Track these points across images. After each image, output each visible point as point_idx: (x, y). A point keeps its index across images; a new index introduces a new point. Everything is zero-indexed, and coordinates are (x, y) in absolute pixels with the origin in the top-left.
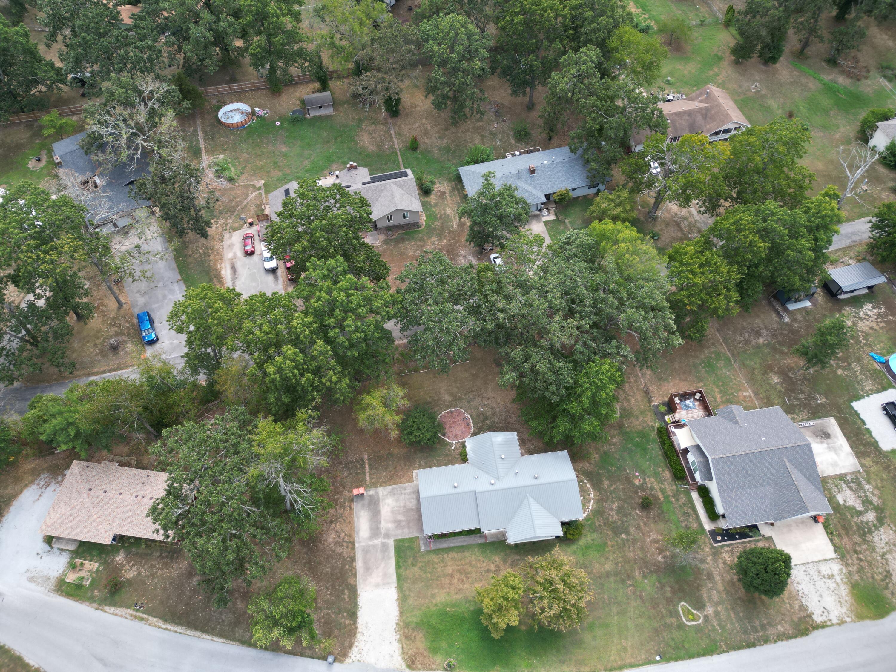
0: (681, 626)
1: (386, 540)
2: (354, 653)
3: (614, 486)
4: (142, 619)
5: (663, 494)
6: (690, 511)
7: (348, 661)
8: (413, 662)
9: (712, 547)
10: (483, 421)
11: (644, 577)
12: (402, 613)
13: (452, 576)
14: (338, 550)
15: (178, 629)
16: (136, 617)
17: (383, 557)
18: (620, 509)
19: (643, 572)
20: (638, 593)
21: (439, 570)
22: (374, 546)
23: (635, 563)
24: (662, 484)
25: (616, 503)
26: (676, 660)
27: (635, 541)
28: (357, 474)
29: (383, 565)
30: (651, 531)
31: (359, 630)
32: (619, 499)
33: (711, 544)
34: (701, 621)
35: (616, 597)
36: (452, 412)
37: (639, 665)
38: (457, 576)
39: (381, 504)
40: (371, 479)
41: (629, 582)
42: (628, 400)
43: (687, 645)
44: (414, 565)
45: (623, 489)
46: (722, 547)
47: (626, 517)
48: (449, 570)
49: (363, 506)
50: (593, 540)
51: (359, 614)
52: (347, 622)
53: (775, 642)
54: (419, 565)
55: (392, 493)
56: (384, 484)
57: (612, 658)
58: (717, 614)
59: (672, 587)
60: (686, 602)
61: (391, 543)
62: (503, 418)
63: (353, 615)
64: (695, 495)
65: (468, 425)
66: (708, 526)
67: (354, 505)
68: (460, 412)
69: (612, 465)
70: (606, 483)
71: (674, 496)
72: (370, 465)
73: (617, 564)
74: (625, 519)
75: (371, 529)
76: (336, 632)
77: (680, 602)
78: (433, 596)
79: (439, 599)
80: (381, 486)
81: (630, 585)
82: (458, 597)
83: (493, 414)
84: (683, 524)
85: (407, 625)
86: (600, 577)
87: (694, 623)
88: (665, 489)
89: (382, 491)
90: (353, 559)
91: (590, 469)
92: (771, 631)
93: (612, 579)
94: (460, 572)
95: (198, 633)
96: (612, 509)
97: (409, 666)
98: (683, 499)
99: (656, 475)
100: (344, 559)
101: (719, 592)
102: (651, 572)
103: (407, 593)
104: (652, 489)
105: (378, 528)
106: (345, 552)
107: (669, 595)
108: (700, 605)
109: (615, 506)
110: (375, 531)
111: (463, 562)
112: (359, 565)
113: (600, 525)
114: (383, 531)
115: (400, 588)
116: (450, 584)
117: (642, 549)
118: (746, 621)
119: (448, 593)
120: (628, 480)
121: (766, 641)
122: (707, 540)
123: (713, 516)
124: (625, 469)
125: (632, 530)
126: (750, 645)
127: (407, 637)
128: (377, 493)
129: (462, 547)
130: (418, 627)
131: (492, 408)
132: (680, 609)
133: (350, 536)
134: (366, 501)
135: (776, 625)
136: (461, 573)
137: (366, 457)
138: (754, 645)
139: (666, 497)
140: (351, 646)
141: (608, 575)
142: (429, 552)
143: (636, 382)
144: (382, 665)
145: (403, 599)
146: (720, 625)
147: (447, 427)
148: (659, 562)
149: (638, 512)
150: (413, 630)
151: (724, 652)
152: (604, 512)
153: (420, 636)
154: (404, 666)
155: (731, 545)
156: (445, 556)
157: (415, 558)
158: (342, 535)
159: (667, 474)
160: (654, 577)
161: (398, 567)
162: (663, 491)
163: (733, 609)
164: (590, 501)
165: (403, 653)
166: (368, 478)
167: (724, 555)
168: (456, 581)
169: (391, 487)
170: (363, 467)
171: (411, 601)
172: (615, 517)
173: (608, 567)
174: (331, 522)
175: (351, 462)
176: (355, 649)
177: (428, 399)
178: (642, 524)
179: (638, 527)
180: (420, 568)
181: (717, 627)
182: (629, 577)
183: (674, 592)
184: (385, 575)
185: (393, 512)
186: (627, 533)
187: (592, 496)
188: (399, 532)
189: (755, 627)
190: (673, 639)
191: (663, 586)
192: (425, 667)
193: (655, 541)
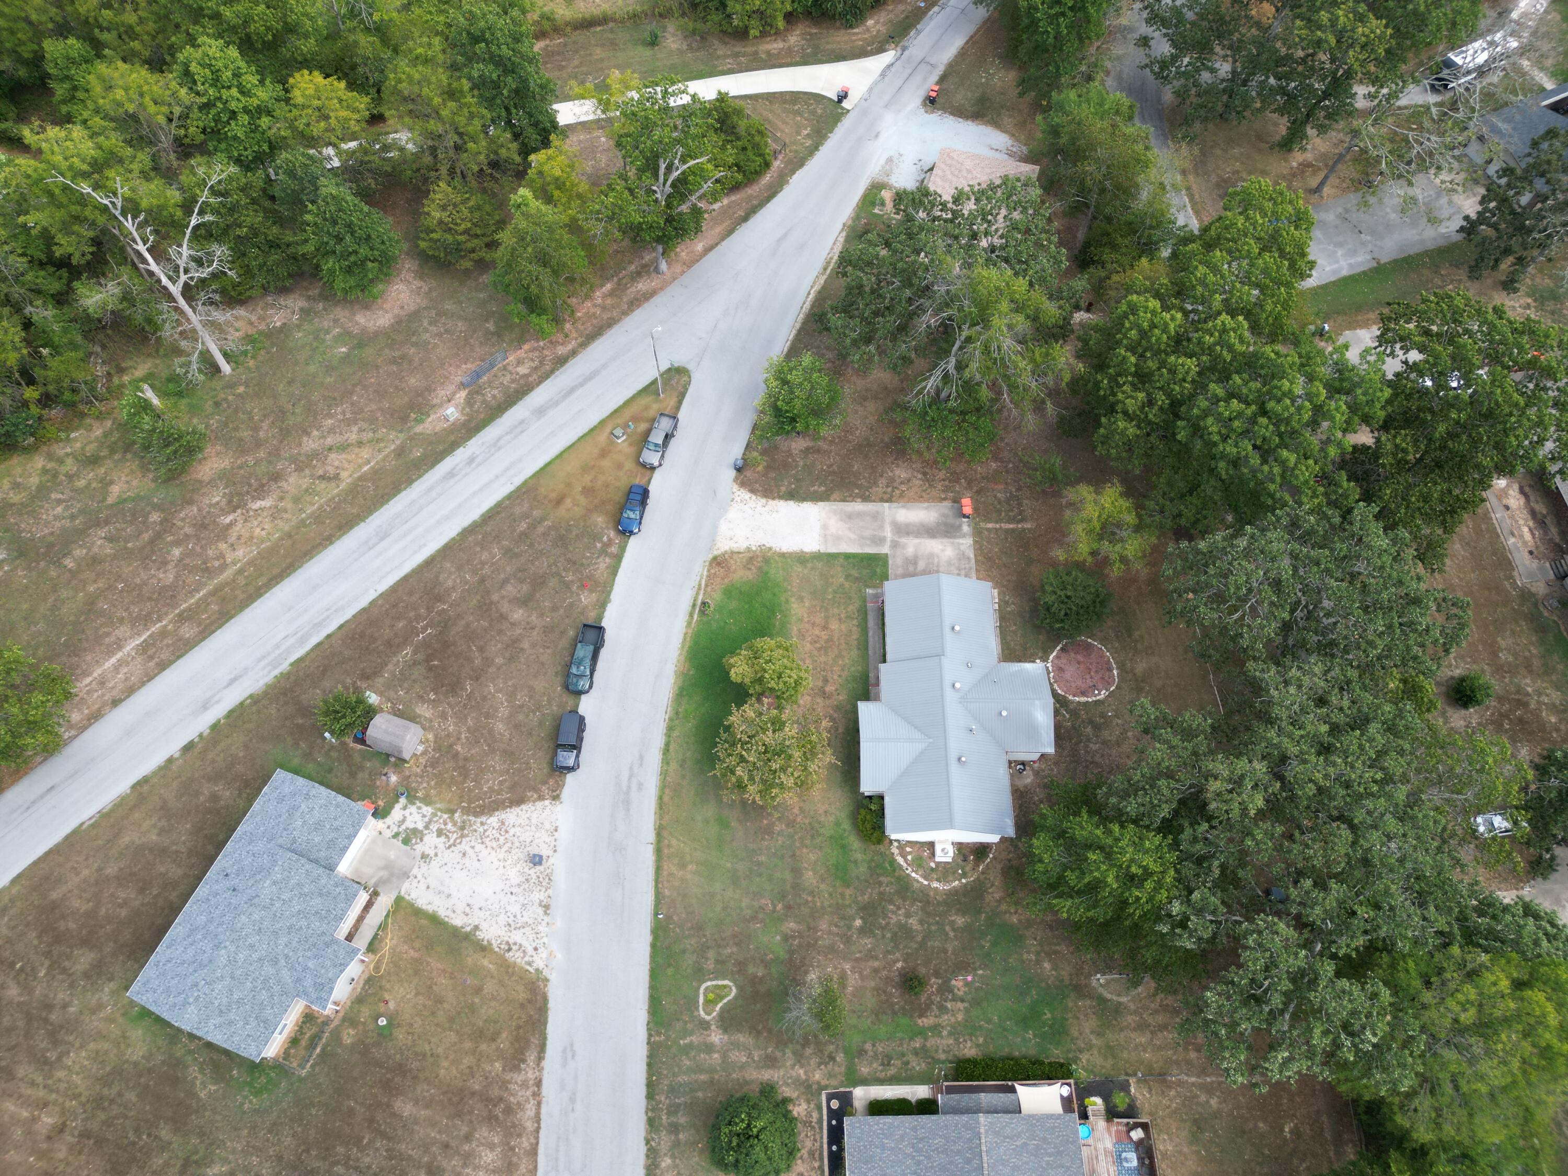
0: (700, 974)
1: (888, 544)
2: (744, 494)
3: (952, 934)
4: (825, 269)
5: (930, 1028)
6: (892, 1071)
7: (735, 487)
8: (719, 564)
9: (821, 1088)
10: (1091, 722)
11: (786, 938)
12: (783, 555)
13: (825, 628)
14: (882, 482)
15: (808, 305)
16: (828, 263)
17: (863, 538)
18: (907, 932)
19: (793, 937)
20: (761, 916)
21: (836, 611)
22: (881, 527)
23: (809, 928)
24: (950, 1034)
25: (919, 927)
26: (653, 946)
27: (847, 940)
28: (999, 512)
29: (853, 536)
30: (862, 977)
31: (771, 502)
32: (928, 936)
33: (826, 1088)
34: (702, 1013)
35: (760, 875)
36: (1110, 670)
37: (657, 881)
38: (824, 635)
39: (945, 540)
40: (989, 530)
41: (779, 907)
42: (1142, 1027)
43: (670, 971)
44: (847, 577)
45: (945, 951)
46: (819, 1108)
47: (892, 939)
48: (834, 625)
49: (946, 516)
50: (856, 862)
51: (791, 503)
52: (783, 489)
53: (648, 1142)
54: (847, 585)
55: (962, 556)
56: (979, 548)
57: (674, 842)
58: (709, 1048)
59: (762, 980)
60: (736, 998)
61: (885, 549)
62: (1097, 759)
63: (791, 496)
64: (921, 1092)
65: (1083, 694)
66: (861, 1094)
67: (948, 504)
68: (1110, 684)
69: (994, 944)
70: (960, 921)
71: (923, 1047)
72: (1013, 530)
73: (812, 893)
74: (889, 935)
75: (908, 525)
76: (772, 475)
77: (737, 987)
78: (801, 599)
79: (794, 606)
80: (975, 542)
81: (774, 906)
82: (794, 632)
83: (1104, 743)
84: (868, 1046)
85: (767, 560)
86: (793, 856)
87: (701, 999)
88: (940, 1035)
89: (966, 543)
90: (866, 499)
91: (988, 898)
92: (665, 1141)
93: (788, 875)
94: (830, 640)
95: (798, 326)
96: (908, 915)
97: (715, 558)
98: (918, 1065)
99: (968, 1029)
100: (867, 489)
101: (742, 1067)
102: (791, 952)
103: (809, 565)
104: (943, 1009)
105: (908, 534)
106: (879, 490)
107: (751, 970)
108: (728, 1021)
109: (913, 922)
110: (903, 530)
111: (843, 646)
112: (858, 506)
113: (880, 883)
114: (903, 540)
115: (818, 556)
116: (814, 624)
117: (831, 949)
118: (688, 1099)
119: (801, 620)
120: (962, 967)
121: (652, 1123)
122: (834, 1082)
123: (878, 1108)
124: (984, 966)
125: (868, 942)
126: (651, 1086)
127: (751, 559)
128: (964, 536)
129: (867, 649)
130: (763, 574)
131: (1119, 745)
132: (726, 982)
133: (901, 496)
134: (951, 520)
135: (673, 1157)
136: (827, 641)
137: (1028, 525)
138: (650, 1096)
139: (922, 1032)
140: (753, 491)
141: (796, 871)
142: (864, 600)
143: (1188, 1062)
144: (723, 527)
145: (802, 558)
146: (690, 1046)
147: (1080, 657)
148: (806, 973)
149: (899, 965)
150: (759, 569)
151: (650, 1035)
152: (904, 899)
153: (750, 575)
154: (716, 553)
155: (821, 1128)
156: (855, 622)
157: (857, 579)
158: (904, 488)
159: (969, 1051)
160: (783, 955)
161: (847, 556)
162: (936, 1029)
163: (712, 1082)
164: (926, 878)
165: (732, 553)
166: (990, 526)
167: (804, 1106)
168: (817, 632)
169: (972, 556)
170: (1009, 521)
171: (798, 569)
172: (894, 919)
173: (809, 877)
174: (925, 474)
175: (1020, 505)
176: (748, 496)
177: (1137, 634)
178: (876, 964)
180: (842, 585)
181: (687, 1041)
182: (788, 907)
183: (754, 981)
184: (838, 539)
185: (931, 556)
186: (862, 931)
187: (935, 885)
188: (899, 561)
189: (675, 1113)
190: (684, 952)
191: (766, 964)
192: (711, 577)
193: (843, 977)
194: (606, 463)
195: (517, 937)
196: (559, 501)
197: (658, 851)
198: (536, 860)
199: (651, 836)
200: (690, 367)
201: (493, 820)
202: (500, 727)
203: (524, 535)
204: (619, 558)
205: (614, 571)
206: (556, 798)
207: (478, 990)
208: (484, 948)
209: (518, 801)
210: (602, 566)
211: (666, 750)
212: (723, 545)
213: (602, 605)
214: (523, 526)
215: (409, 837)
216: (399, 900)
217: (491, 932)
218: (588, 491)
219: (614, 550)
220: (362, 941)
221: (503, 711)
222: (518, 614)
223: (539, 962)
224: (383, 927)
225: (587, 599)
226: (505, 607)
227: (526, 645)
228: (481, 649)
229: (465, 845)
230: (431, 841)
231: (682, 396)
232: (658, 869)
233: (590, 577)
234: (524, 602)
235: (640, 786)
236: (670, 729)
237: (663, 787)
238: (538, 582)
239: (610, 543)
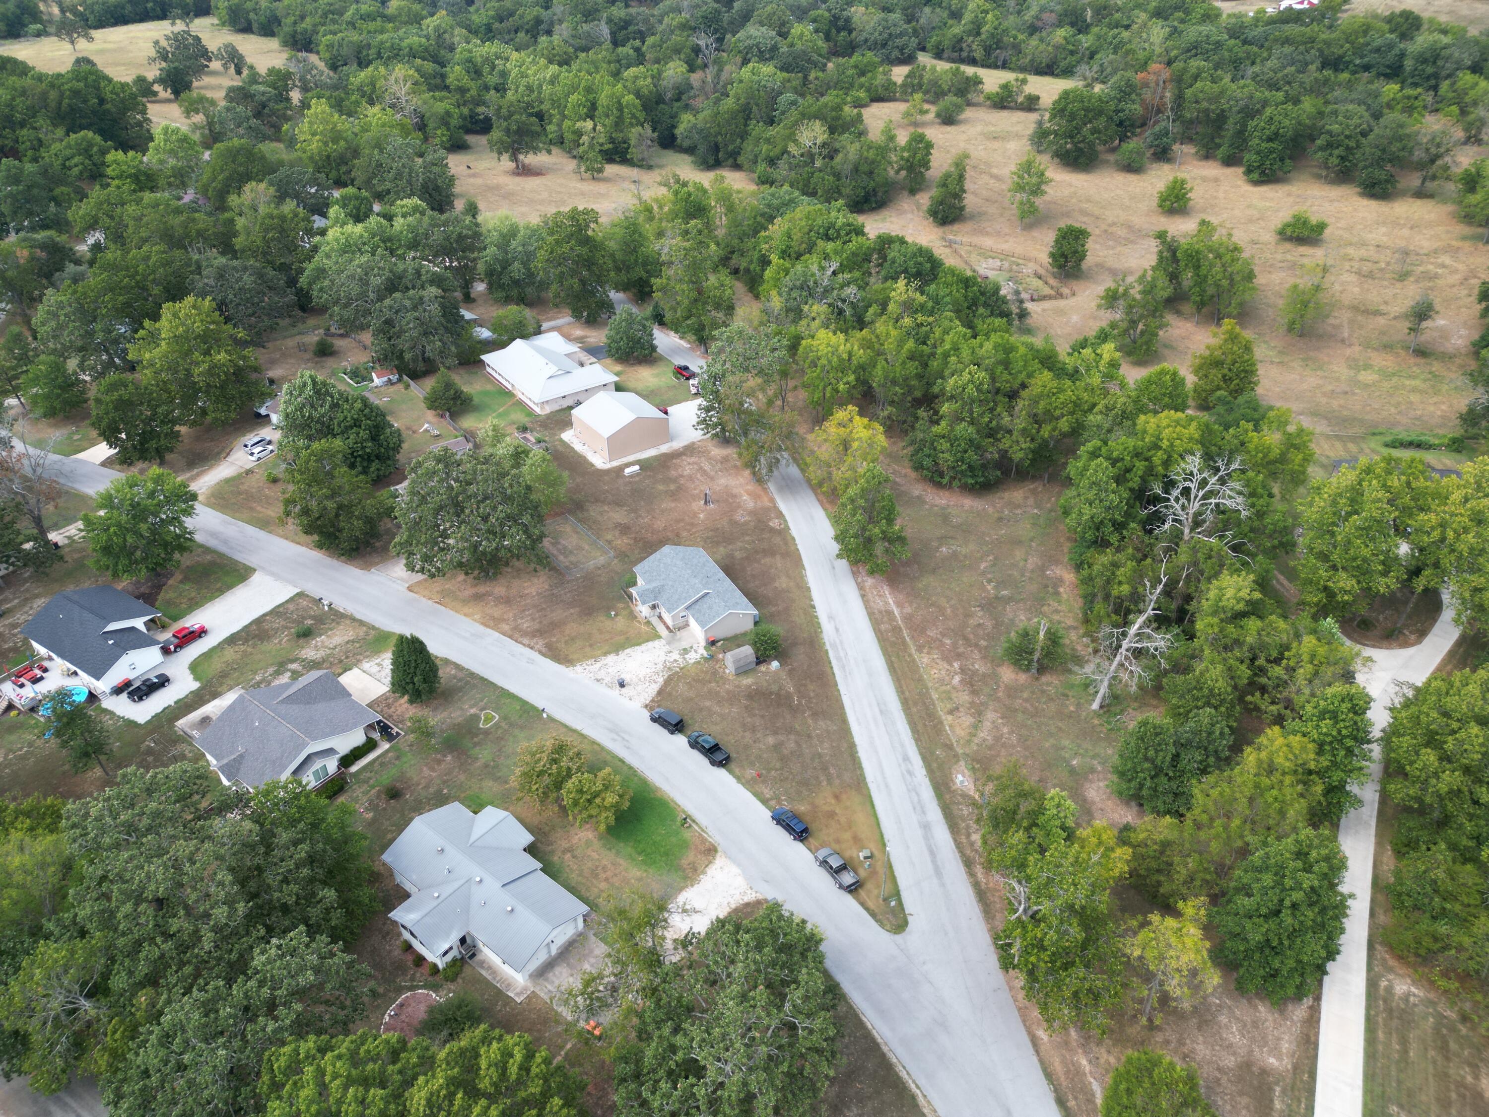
0: (504, 718)
2: (750, 897)
3: (389, 829)
5: (370, 790)
6: (376, 764)
7: (760, 896)
8: (709, 850)
9: (407, 734)
11: (477, 759)
13: (607, 880)
18: (415, 811)
19: (473, 761)
20: (498, 754)
23: (468, 770)
24: (357, 796)
25: (410, 817)
27: (444, 782)
30: (423, 777)
31: (728, 910)
34: (488, 711)
37: (562, 724)
38: (603, 876)
40: (566, 1043)
41: (492, 764)
43: (518, 708)
47: (421, 801)
48: (603, 885)
53: (468, 670)
56: (561, 1021)
58: (471, 707)
59: (472, 739)
60: (478, 725)
64: (354, 769)
65: (401, 1005)
66: (385, 746)
71: (368, 783)
73: (481, 780)
74: (424, 801)
77: (481, 729)
78: (640, 880)
79: (639, 873)
80: (564, 1022)
81: (495, 761)
82: (622, 861)
84: (396, 762)
85: (686, 878)
87: (494, 714)
88: (362, 792)
89: (572, 1015)
92: (460, 675)
93: (500, 774)
94: (596, 877)
97: (716, 851)
98: (366, 774)
102: (469, 757)
104: (370, 801)
107: (481, 737)
108: (473, 718)
116: (616, 875)
117: (448, 773)
118: (464, 690)
119: (626, 870)
121: (471, 674)
122: (401, 741)
123: (370, 745)
125: (433, 791)
126: (483, 680)
127: (695, 870)
130: (679, 868)
132: (488, 726)
135: (452, 675)
136: (597, 875)
139: (373, 787)
140: (747, 905)
144: (735, 870)
146: (481, 701)
148: (453, 757)
150: (684, 870)
151: (503, 689)
153: (684, 862)
154: (719, 854)
155: (394, 725)
160: (472, 752)
162: (367, 793)
166: (569, 1046)
168: (608, 873)
169: (559, 1009)
176: (747, 899)
178: (420, 787)
179: (427, 787)
181: (485, 701)
182: (487, 767)
183: (476, 735)
186: (441, 790)
189: (465, 683)
190: (520, 717)
191: (476, 745)
192: (704, 841)
193: (432, 769)
194: (847, 836)
195: (598, 665)
196: (837, 797)
197: (575, 731)
198: (622, 685)
199: (585, 732)
200: (898, 938)
201: (661, 680)
202: (708, 704)
203: (825, 769)
204: (764, 802)
205: (756, 794)
206: (646, 706)
207: (591, 646)
208: (606, 654)
209: (660, 692)
210: (766, 791)
211: (622, 761)
212: (720, 861)
213: (738, 779)
214: (832, 771)
215: (685, 651)
216: (659, 637)
217: (611, 659)
218: (831, 815)
219: (773, 803)
220: (655, 621)
221: (716, 708)
222: (771, 740)
223: (578, 668)
224: (654, 628)
225: (750, 773)
226: (781, 738)
227: (748, 734)
228: (763, 716)
229: (660, 666)
230: (675, 656)
231: (873, 915)
232: (566, 726)
233: (764, 782)
234: (777, 747)
235: (614, 740)
236: (631, 768)
237: (602, 748)
238: (783, 759)
239: (779, 802)
